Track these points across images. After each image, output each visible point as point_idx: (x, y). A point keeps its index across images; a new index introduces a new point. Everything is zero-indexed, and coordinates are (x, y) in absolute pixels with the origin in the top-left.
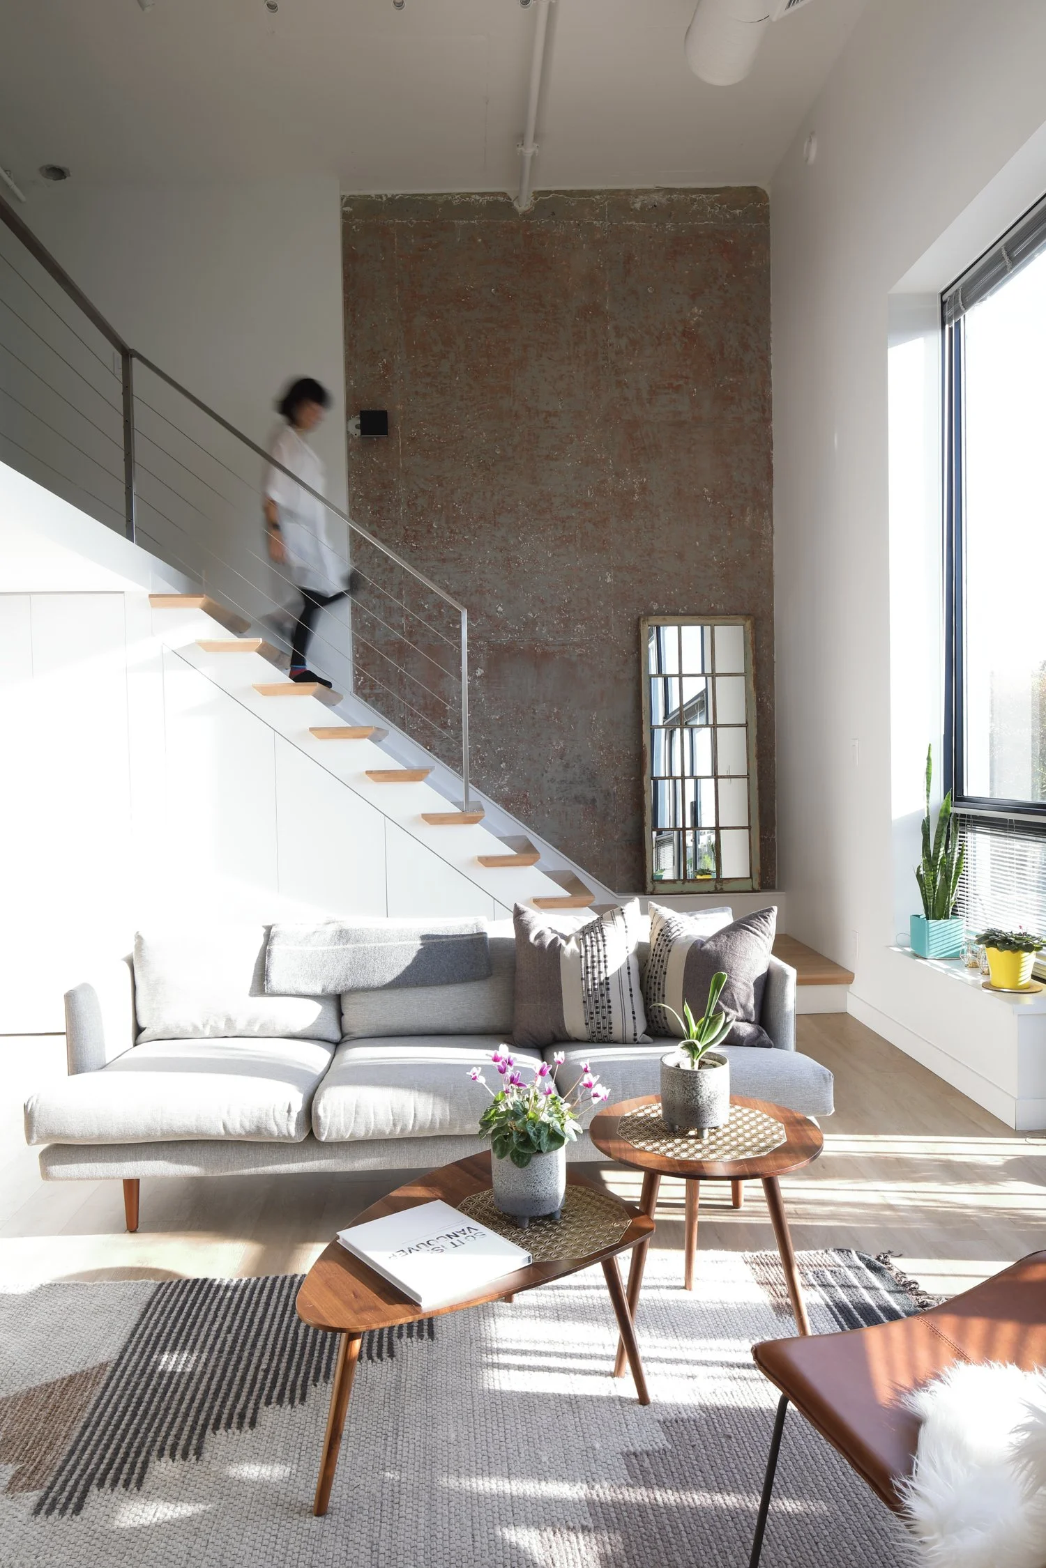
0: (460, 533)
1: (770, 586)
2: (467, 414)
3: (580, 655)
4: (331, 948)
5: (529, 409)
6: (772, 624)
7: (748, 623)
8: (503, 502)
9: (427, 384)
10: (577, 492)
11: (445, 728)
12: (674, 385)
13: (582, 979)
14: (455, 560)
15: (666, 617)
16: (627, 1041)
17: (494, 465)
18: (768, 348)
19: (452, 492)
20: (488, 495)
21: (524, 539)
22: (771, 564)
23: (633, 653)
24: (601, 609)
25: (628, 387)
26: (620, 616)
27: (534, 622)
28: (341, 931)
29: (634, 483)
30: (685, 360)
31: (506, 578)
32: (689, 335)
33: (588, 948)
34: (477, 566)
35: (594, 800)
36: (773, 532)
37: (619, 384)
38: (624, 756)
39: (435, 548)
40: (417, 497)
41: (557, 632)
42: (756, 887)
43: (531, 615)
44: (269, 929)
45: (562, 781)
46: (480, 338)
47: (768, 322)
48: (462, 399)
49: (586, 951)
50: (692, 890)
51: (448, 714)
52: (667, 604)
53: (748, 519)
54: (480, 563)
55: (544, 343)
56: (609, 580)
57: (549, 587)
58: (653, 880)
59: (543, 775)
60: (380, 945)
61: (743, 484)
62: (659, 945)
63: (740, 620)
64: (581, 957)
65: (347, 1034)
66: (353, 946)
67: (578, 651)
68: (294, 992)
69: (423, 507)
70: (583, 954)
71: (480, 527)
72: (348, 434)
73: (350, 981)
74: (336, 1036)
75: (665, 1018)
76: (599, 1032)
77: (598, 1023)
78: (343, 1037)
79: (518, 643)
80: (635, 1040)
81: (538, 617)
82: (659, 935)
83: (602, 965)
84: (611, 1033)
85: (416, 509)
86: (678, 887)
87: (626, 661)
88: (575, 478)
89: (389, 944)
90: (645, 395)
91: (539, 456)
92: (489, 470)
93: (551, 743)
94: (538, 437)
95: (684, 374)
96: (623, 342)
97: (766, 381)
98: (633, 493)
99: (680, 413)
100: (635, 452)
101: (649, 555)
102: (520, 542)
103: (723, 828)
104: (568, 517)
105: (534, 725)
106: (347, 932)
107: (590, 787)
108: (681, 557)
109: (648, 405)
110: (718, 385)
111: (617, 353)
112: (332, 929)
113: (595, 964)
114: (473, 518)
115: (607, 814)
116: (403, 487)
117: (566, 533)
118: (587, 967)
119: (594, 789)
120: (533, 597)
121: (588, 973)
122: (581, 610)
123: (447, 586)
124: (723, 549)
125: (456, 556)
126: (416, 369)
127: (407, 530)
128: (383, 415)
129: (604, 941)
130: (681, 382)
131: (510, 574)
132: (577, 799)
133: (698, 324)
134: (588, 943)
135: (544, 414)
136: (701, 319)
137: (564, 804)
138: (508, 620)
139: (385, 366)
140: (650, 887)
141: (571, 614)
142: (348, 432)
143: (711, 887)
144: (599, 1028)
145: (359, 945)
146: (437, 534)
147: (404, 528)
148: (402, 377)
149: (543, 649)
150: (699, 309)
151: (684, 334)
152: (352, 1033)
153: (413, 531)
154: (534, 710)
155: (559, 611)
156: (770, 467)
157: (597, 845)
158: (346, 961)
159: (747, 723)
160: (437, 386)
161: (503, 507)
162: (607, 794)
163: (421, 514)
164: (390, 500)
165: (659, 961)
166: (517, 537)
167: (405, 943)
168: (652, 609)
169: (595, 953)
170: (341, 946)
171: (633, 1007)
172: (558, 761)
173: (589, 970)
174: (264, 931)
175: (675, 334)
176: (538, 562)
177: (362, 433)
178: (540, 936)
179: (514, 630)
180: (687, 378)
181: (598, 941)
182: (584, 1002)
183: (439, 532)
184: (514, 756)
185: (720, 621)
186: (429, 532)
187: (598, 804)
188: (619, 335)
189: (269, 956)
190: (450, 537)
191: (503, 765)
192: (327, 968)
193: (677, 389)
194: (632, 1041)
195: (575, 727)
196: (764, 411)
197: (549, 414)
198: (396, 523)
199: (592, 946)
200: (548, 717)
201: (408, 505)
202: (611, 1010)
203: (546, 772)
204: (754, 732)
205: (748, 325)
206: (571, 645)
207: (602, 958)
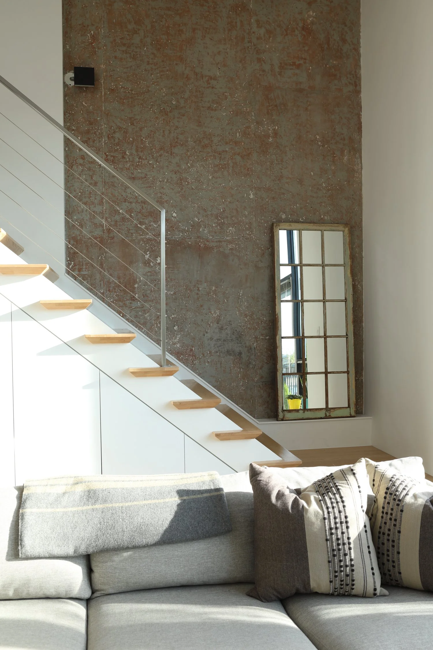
0: (146, 159)
1: (360, 205)
2: (152, 74)
3: (231, 249)
4: (80, 508)
5: (196, 74)
6: (361, 231)
7: (347, 230)
8: (177, 138)
9: (123, 51)
10: (229, 133)
11: (134, 300)
12: (297, 64)
13: (327, 540)
14: (142, 178)
15: (291, 223)
16: (367, 595)
17: (171, 112)
18: (359, 43)
19: (141, 129)
20: (167, 132)
21: (192, 166)
22: (361, 190)
23: (268, 249)
24: (246, 217)
25: (265, 63)
26: (259, 222)
27: (199, 225)
28: (89, 491)
29: (269, 129)
30: (304, 47)
31: (179, 192)
32: (307, 30)
33: (330, 510)
34: (158, 183)
35: (240, 353)
36: (362, 168)
37: (259, 60)
38: (262, 322)
39: (128, 169)
40: (114, 132)
41: (215, 233)
42: (353, 414)
43: (197, 220)
44: (21, 490)
45: (218, 340)
46: (162, 21)
47: (359, 26)
48: (148, 63)
49: (329, 513)
50: (311, 417)
51: (136, 290)
52: (291, 215)
53: (346, 158)
54: (160, 181)
55: (207, 28)
56: (252, 196)
57: (209, 200)
58: (283, 411)
59: (204, 335)
60: (127, 504)
61: (342, 134)
62: (389, 503)
63: (341, 227)
64: (324, 519)
65: (97, 591)
66: (101, 506)
67: (230, 247)
68: (47, 555)
69: (119, 139)
70: (326, 516)
71: (161, 156)
72: (65, 85)
73: (100, 541)
74: (87, 594)
75: (400, 573)
76: (341, 588)
77: (342, 581)
78: (93, 592)
79: (187, 240)
80: (375, 594)
81: (201, 221)
82: (386, 493)
83: (344, 525)
84: (353, 589)
85: (114, 141)
86: (300, 415)
87: (264, 254)
88: (228, 124)
89: (135, 503)
90: (277, 69)
91: (203, 107)
92: (167, 115)
93: (210, 312)
94: (203, 94)
95: (303, 56)
96: (262, 31)
97: (357, 65)
98: (268, 136)
99: (301, 83)
100: (270, 108)
101: (279, 180)
102: (189, 167)
103: (330, 373)
104: (223, 151)
105: (198, 299)
106: (95, 492)
107: (238, 343)
108: (301, 182)
109: (279, 76)
110: (326, 66)
111: (258, 39)
112: (80, 489)
113: (338, 525)
114: (155, 149)
115: (250, 363)
116: (105, 124)
117: (222, 162)
118: (331, 529)
119: (240, 345)
120: (198, 207)
121: (332, 534)
122: (232, 217)
123: (136, 197)
124: (329, 178)
125: (143, 175)
126: (115, 40)
127: (107, 156)
128: (91, 71)
129: (343, 502)
130: (301, 62)
131: (182, 189)
132: (228, 352)
133: (312, 23)
134: (329, 505)
135: (207, 78)
136: (314, 19)
137: (219, 356)
138: (180, 222)
139: (93, 37)
140: (281, 415)
141: (225, 220)
142: (64, 83)
143: (322, 414)
144: (342, 585)
145: (107, 505)
146: (129, 159)
147: (105, 154)
148: (105, 45)
149: (205, 244)
150: (313, 12)
151: (303, 28)
152: (103, 590)
153: (112, 156)
154: (198, 288)
155: (217, 217)
156: (360, 123)
157: (242, 385)
158: (96, 521)
159: (346, 299)
160: (130, 53)
161: (176, 142)
162: (250, 349)
163: (118, 144)
164: (95, 133)
165: (391, 519)
166: (187, 164)
167: (149, 502)
168: (281, 218)
169: (337, 515)
170: (90, 507)
171: (372, 564)
172: (215, 325)
173: (333, 531)
174: (16, 493)
175: (297, 28)
176: (202, 182)
177: (75, 84)
178: (280, 495)
179: (185, 230)
180: (305, 59)
181: (337, 502)
182: (329, 562)
183: (131, 157)
184: (184, 321)
185: (328, 228)
186: (123, 157)
187: (243, 355)
188: (259, 26)
189: (22, 520)
190: (139, 162)
191: (176, 328)
192: (78, 529)
193: (299, 66)
194: (372, 595)
195: (227, 301)
196: (356, 86)
197: (211, 78)
198: (99, 150)
199: (333, 508)
200: (208, 294)
201: (108, 137)
202: (354, 568)
203: (207, 333)
204: (351, 305)
205: (346, 26)
206: (225, 241)
207: (343, 519)
